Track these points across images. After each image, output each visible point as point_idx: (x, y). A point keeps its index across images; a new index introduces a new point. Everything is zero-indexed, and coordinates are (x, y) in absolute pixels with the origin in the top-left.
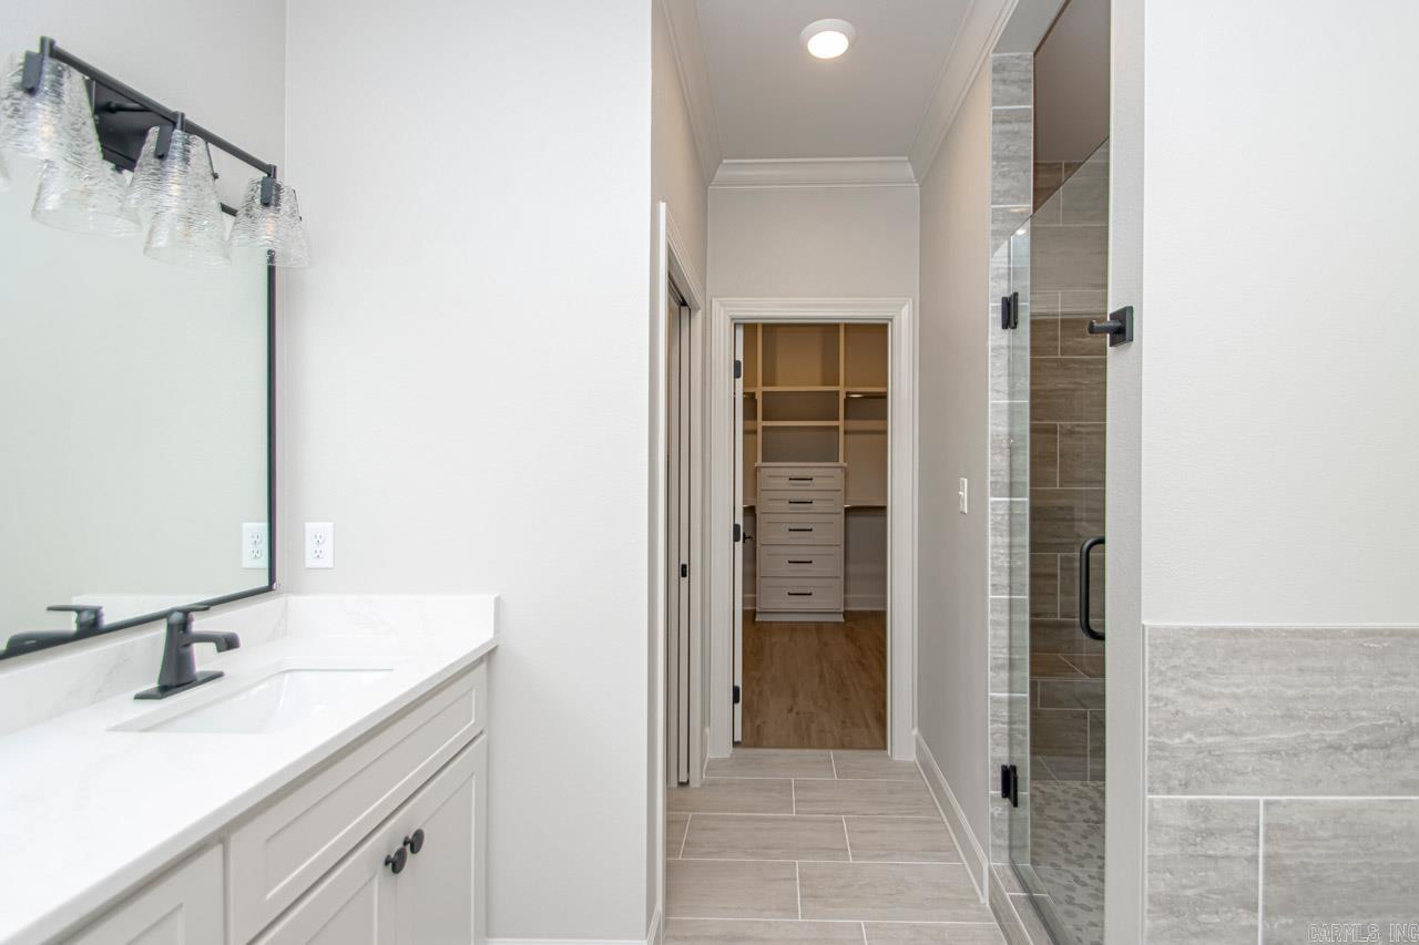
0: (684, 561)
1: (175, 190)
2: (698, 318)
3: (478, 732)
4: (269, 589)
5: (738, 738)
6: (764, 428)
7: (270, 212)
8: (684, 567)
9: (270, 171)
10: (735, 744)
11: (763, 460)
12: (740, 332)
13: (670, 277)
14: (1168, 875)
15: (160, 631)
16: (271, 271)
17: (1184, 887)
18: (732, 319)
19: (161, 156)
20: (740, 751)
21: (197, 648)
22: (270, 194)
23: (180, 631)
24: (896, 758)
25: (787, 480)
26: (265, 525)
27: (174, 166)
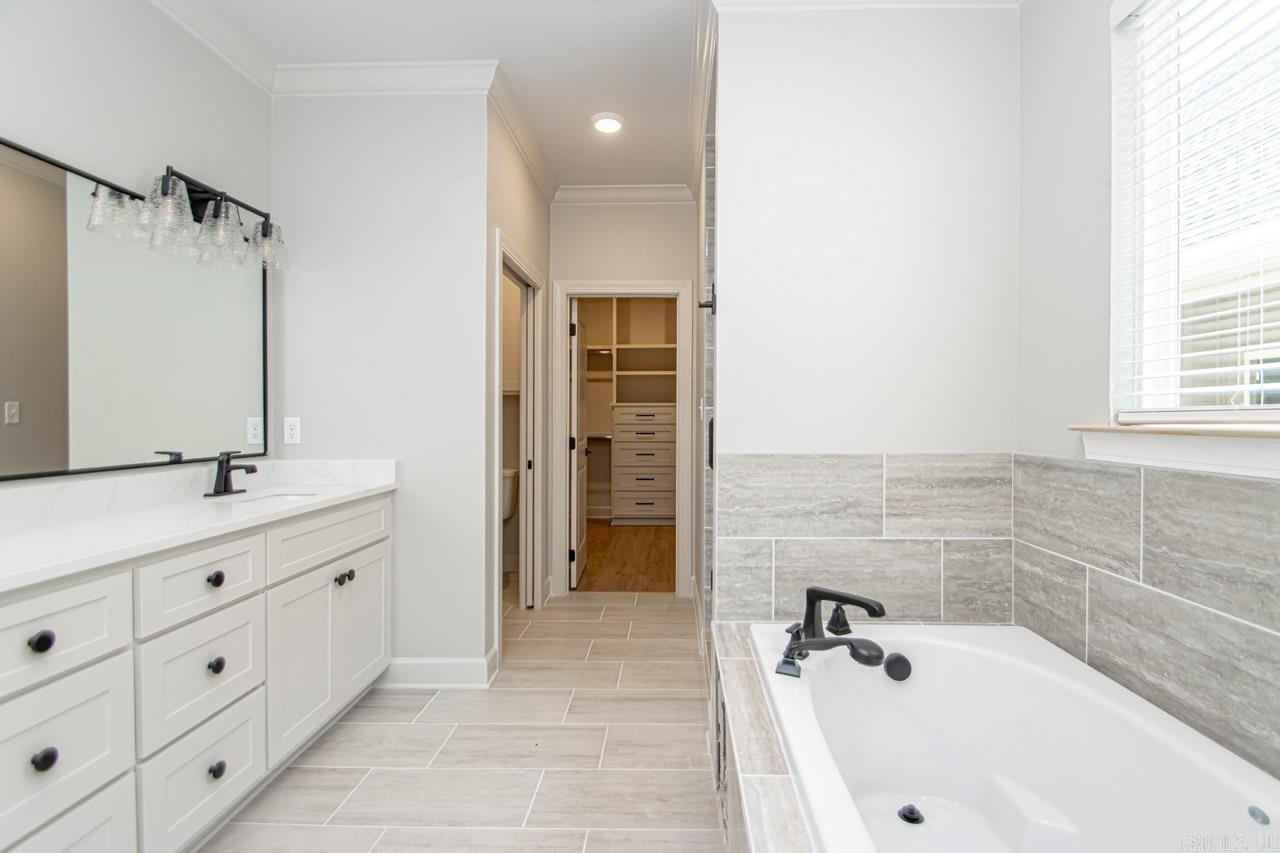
0: (530, 458)
1: (222, 231)
2: (540, 295)
3: (384, 536)
4: (264, 454)
5: (574, 585)
6: (618, 377)
7: (267, 240)
8: (530, 462)
9: (266, 216)
10: (571, 589)
11: (617, 401)
12: (575, 304)
13: (504, 263)
14: (727, 577)
15: (215, 466)
16: (264, 271)
17: (735, 583)
18: (567, 295)
19: (216, 215)
20: (574, 593)
21: (234, 474)
22: (266, 230)
23: (225, 466)
24: (680, 596)
25: (634, 417)
26: (262, 419)
27: (222, 221)
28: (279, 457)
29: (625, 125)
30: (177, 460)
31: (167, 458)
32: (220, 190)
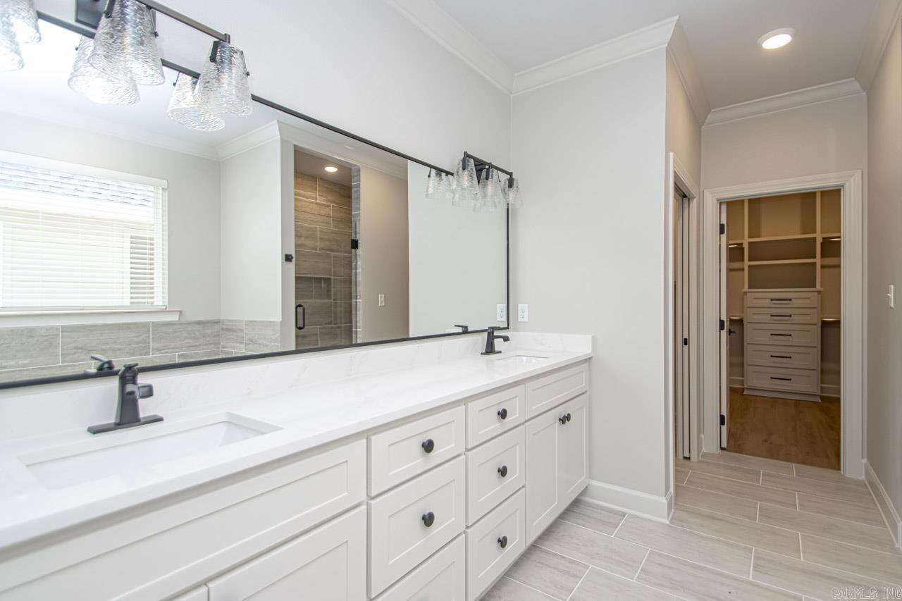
0: (686, 336)
1: (490, 187)
2: (694, 203)
4: (507, 328)
5: (724, 445)
6: (749, 266)
7: (511, 189)
8: (686, 339)
9: (511, 174)
10: (722, 449)
11: (749, 288)
12: (724, 207)
13: (675, 184)
15: (485, 335)
16: (508, 210)
18: (718, 200)
19: (487, 178)
20: (724, 452)
21: (496, 341)
22: (511, 183)
23: (491, 334)
24: (847, 475)
25: (769, 301)
26: (505, 305)
27: (490, 182)
28: (516, 330)
29: (794, 36)
30: (466, 331)
31: (460, 330)
32: (489, 162)
